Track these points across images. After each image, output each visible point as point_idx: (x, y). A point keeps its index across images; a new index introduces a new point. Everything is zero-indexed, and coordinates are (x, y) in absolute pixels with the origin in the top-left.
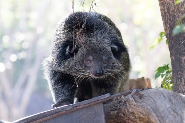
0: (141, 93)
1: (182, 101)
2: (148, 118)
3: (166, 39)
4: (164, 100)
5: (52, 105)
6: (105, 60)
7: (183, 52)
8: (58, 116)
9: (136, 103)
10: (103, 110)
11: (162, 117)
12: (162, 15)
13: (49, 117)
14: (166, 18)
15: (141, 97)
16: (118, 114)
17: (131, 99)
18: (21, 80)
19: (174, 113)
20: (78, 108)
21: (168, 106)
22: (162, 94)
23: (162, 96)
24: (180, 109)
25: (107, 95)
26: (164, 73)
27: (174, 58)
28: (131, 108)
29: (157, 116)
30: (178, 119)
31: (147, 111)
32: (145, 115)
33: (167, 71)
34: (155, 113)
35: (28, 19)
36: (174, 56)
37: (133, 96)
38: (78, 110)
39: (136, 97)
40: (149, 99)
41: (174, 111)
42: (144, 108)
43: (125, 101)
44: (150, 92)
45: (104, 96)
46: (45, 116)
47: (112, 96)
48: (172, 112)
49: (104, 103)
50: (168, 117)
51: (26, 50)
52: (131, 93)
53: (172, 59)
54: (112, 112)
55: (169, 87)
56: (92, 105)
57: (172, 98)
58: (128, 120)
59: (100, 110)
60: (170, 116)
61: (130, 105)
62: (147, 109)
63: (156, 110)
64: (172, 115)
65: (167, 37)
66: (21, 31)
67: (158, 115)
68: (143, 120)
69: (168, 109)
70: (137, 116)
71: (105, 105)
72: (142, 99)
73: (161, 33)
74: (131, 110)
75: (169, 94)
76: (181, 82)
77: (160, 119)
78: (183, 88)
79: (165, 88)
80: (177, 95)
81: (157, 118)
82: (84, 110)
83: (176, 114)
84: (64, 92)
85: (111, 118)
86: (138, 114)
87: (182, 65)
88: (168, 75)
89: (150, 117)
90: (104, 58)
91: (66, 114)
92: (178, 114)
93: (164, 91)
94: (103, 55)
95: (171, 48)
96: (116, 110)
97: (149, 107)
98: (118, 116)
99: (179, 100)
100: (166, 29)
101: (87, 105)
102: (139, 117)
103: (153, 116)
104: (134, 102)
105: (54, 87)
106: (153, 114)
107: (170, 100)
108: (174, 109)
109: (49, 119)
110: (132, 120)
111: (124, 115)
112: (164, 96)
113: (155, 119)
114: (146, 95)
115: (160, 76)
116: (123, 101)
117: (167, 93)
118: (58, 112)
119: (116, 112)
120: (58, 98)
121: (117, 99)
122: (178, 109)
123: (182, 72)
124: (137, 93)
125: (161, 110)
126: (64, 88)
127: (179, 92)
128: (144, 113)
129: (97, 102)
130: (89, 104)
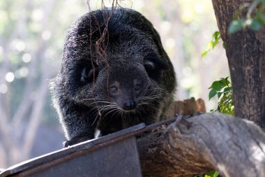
0: (189, 120)
1: (246, 130)
2: (201, 155)
3: (222, 42)
4: (222, 129)
5: (64, 143)
6: (137, 85)
7: (246, 60)
8: (72, 158)
9: (182, 135)
10: (136, 147)
11: (218, 153)
12: (215, 8)
13: (60, 160)
14: (221, 12)
15: (189, 126)
16: (158, 151)
17: (175, 129)
18: (23, 108)
19: (236, 148)
20: (101, 145)
21: (228, 136)
22: (219, 120)
23: (218, 124)
24: (244, 141)
25: (142, 126)
26: (222, 90)
27: (233, 69)
28: (175, 142)
29: (212, 152)
30: (242, 155)
31: (199, 146)
32: (196, 151)
33: (227, 87)
34: (209, 148)
35: (29, 21)
36: (234, 66)
37: (177, 126)
38: (100, 148)
39: (182, 126)
40: (201, 128)
41: (236, 144)
42: (194, 142)
43: (167, 133)
44: (202, 118)
45: (137, 127)
46: (55, 159)
47: (149, 126)
48: (234, 146)
49: (138, 137)
50: (227, 153)
51: (27, 65)
52: (174, 121)
53: (231, 71)
54: (150, 150)
55: (230, 110)
56: (121, 141)
57: (232, 126)
58: (172, 159)
59: (132, 147)
60: (231, 152)
61: (174, 138)
62: (198, 143)
63: (210, 144)
64: (234, 150)
65: (223, 40)
66: (19, 38)
67: (214, 150)
68: (194, 159)
69: (227, 142)
70: (184, 153)
71: (139, 140)
72: (191, 129)
73: (216, 34)
74: (175, 146)
75: (229, 120)
76: (245, 102)
77: (217, 156)
78: (248, 111)
79: (224, 112)
80: (240, 122)
81: (212, 155)
82: (110, 148)
83: (239, 149)
84: (80, 123)
85: (149, 158)
86: (186, 151)
87: (246, 78)
88: (227, 93)
89: (203, 153)
90: (135, 82)
91: (84, 154)
92: (241, 149)
93: (221, 117)
94: (133, 79)
95: (229, 55)
96: (154, 146)
97: (200, 140)
98: (157, 154)
99: (243, 128)
100: (221, 28)
101: (113, 141)
102: (187, 155)
103: (206, 152)
104: (179, 134)
105: (66, 118)
106: (207, 149)
107: (230, 129)
108: (236, 141)
109: (61, 163)
110: (177, 160)
111: (166, 152)
112: (221, 124)
113: (210, 157)
114: (196, 123)
115: (217, 95)
116: (165, 132)
117: (225, 120)
118: (72, 153)
119: (154, 149)
120: (72, 133)
121: (156, 130)
122: (241, 141)
123: (246, 88)
124: (183, 121)
125: (217, 143)
126: (81, 118)
127: (243, 117)
128: (194, 149)
129: (127, 136)
130: (116, 139)
